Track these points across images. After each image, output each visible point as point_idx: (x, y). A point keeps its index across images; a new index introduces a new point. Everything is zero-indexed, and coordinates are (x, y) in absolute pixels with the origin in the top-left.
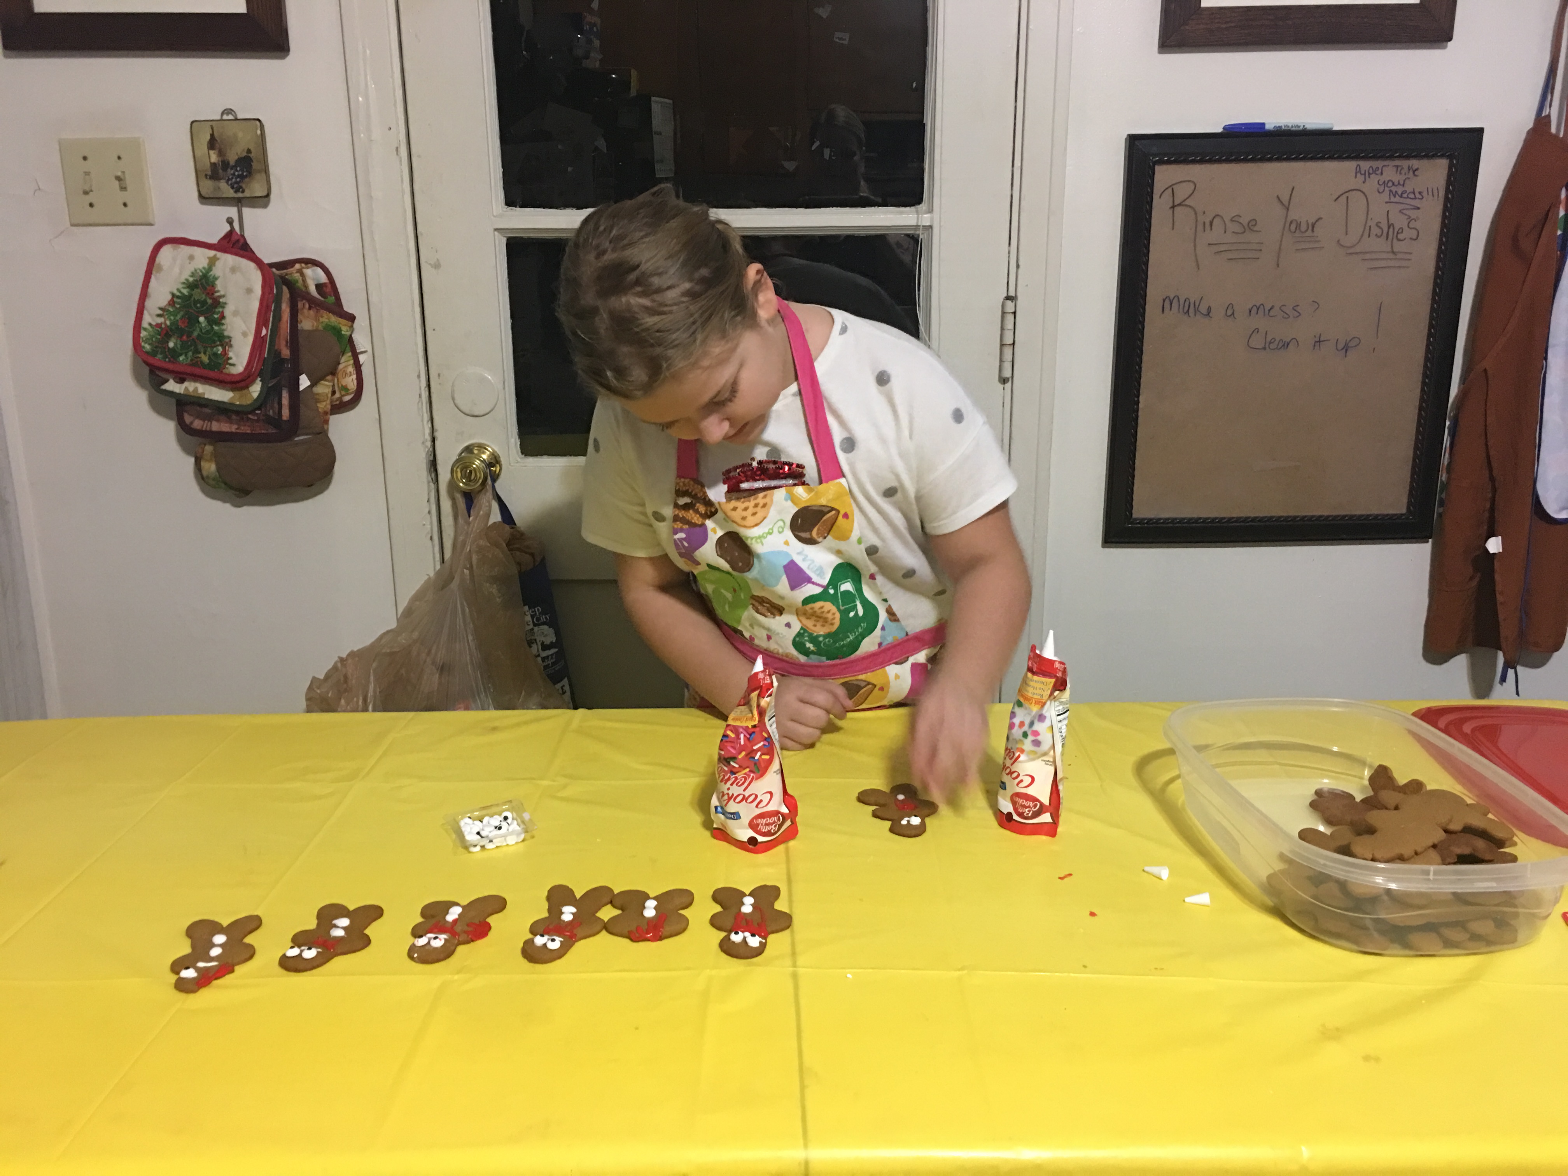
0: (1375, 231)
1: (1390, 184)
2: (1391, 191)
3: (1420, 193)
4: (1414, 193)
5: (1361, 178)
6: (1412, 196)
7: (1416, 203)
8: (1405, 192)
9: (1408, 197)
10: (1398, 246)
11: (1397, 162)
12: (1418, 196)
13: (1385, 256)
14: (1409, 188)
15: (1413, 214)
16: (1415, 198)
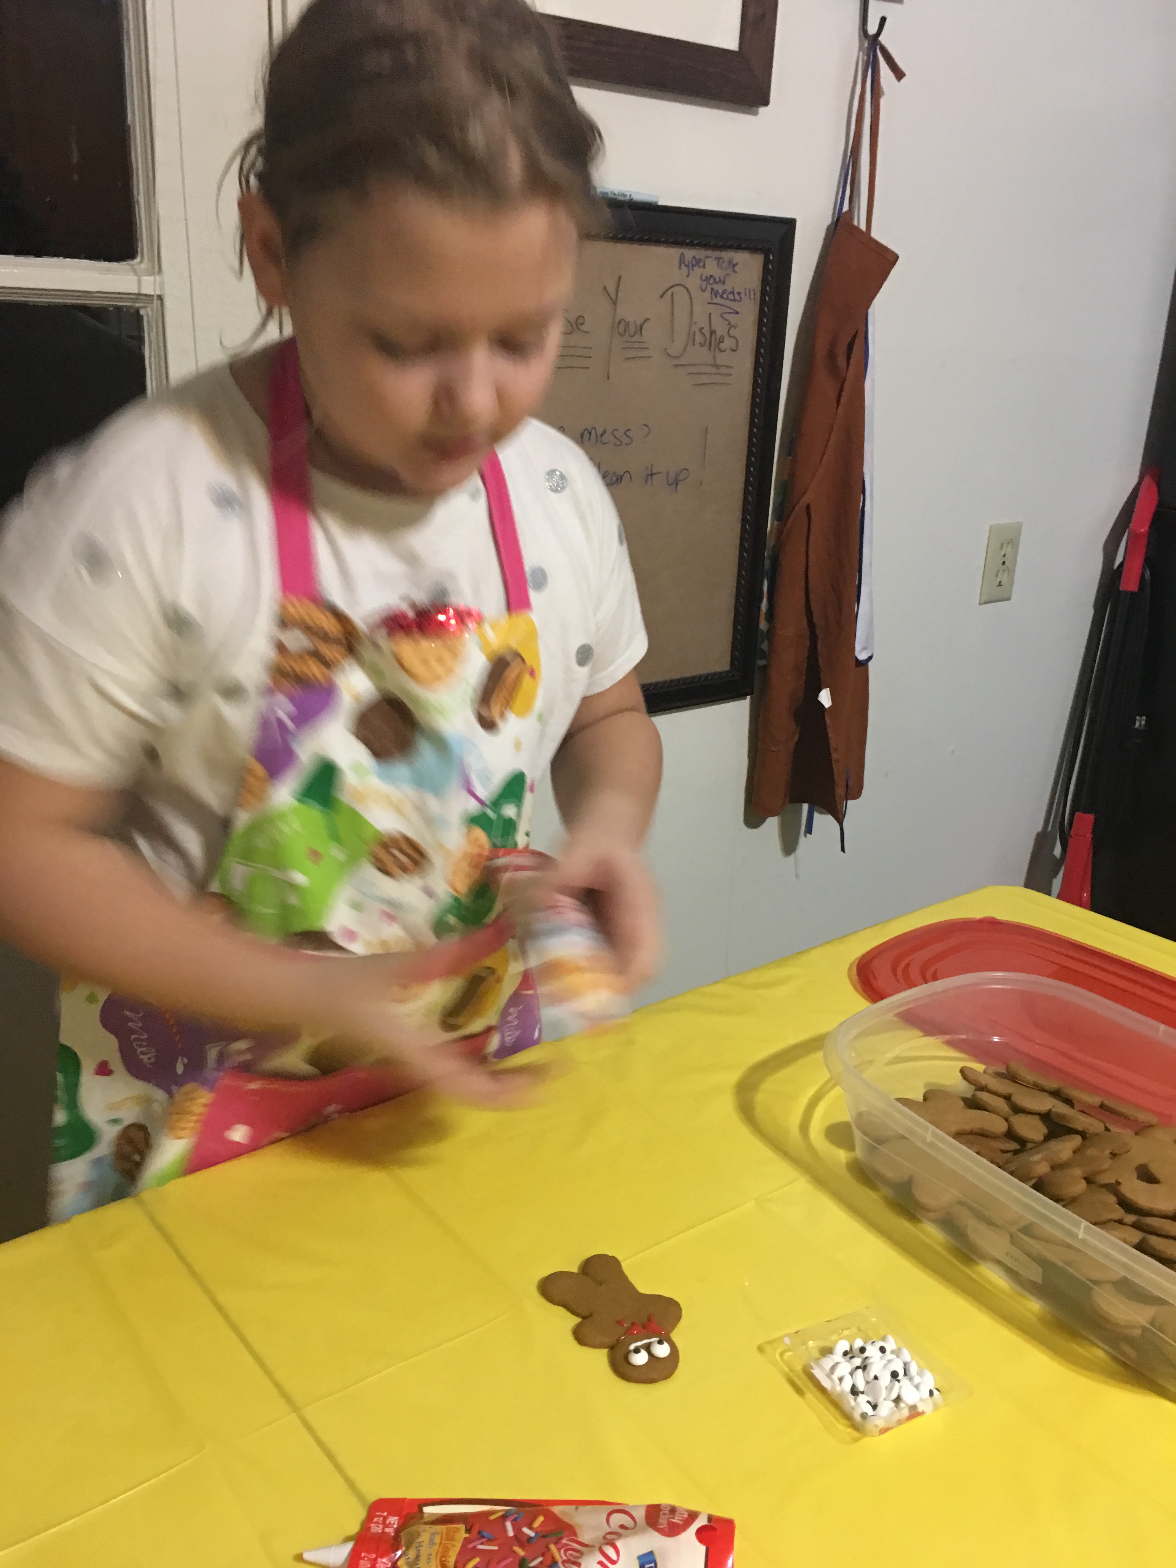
0: (699, 338)
1: (712, 281)
2: (712, 289)
3: (739, 293)
4: (733, 293)
5: (684, 270)
6: (731, 297)
7: (735, 306)
8: (724, 291)
9: (728, 298)
10: (722, 358)
11: (717, 254)
12: (737, 297)
13: (708, 369)
14: (728, 287)
15: (732, 318)
16: (735, 300)
